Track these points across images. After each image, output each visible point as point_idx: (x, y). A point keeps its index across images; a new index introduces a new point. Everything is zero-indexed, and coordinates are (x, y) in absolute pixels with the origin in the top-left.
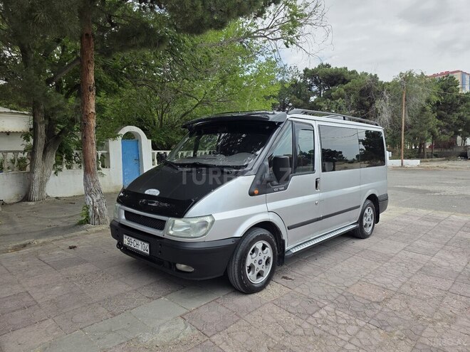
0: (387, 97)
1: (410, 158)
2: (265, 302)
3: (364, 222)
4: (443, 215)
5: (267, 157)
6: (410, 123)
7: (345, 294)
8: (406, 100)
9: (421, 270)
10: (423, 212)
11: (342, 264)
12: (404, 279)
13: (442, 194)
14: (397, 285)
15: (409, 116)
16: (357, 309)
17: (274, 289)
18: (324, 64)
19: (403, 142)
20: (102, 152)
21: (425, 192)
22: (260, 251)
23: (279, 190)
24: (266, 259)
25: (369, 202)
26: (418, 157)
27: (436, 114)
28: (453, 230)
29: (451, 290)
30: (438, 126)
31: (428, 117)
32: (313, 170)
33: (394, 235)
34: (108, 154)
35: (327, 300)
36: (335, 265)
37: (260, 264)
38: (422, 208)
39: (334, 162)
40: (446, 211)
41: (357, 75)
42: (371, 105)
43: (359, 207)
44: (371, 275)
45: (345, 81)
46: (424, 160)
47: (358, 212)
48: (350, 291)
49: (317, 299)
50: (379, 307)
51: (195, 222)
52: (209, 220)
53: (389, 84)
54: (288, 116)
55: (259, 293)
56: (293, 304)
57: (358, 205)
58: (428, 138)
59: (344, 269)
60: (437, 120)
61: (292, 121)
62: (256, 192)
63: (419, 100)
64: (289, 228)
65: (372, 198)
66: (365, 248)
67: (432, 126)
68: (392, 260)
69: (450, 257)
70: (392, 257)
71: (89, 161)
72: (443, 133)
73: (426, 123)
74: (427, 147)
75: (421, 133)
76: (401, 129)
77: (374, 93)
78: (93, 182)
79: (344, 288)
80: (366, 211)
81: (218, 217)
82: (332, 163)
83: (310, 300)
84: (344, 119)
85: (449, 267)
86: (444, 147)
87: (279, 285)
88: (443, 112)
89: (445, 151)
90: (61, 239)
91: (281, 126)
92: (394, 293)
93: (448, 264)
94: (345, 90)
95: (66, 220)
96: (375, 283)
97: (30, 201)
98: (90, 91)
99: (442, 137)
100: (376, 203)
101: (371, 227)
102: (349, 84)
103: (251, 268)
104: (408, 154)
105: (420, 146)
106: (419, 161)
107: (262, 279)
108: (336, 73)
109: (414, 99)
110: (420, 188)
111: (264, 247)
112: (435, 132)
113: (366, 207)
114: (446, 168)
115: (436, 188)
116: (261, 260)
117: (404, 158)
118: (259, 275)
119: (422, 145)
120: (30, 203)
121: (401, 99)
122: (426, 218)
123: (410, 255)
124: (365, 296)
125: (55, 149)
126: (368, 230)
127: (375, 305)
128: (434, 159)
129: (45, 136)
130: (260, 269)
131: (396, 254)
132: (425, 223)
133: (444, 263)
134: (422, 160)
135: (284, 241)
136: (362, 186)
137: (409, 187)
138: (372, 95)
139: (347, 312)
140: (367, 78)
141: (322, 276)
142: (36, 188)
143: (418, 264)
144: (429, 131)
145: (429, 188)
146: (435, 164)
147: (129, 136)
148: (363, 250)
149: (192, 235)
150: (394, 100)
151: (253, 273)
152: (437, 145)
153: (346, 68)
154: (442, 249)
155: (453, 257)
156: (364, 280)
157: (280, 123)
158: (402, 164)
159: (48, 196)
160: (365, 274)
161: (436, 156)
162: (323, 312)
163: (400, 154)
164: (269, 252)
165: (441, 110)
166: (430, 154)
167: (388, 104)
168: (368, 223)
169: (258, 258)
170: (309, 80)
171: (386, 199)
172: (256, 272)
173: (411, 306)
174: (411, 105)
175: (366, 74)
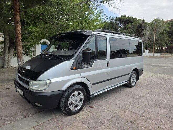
0: (148, 29)
1: (157, 53)
2: (77, 120)
3: (132, 80)
4: (167, 77)
5: (82, 51)
6: (157, 39)
7: (116, 116)
8: (156, 30)
9: (154, 104)
10: (159, 75)
11: (119, 100)
12: (145, 109)
13: (168, 67)
14: (142, 112)
15: (157, 36)
16: (120, 125)
17: (84, 113)
18: (124, 15)
19: (154, 46)
20: (33, 49)
21: (161, 67)
22: (77, 95)
23: (87, 67)
24: (80, 99)
25: (134, 72)
26: (160, 53)
27: (168, 36)
28: (171, 84)
29: (167, 116)
30: (168, 40)
31: (165, 37)
32: (106, 58)
33: (145, 86)
34: (35, 50)
35: (107, 119)
36: (115, 100)
37: (76, 102)
38: (159, 73)
39: (126, 54)
40: (169, 75)
41: (137, 20)
42: (142, 31)
43: (129, 74)
44: (131, 106)
45: (131, 22)
46: (163, 53)
47: (129, 76)
48: (119, 114)
49: (102, 119)
50: (131, 124)
51: (41, 83)
52: (48, 82)
53: (149, 23)
54: (93, 32)
55: (76, 115)
56: (90, 122)
57: (129, 73)
58: (164, 45)
59: (119, 103)
60: (168, 38)
61: (95, 35)
62: (74, 68)
63: (161, 30)
64: (93, 84)
65: (136, 70)
66: (131, 92)
67: (166, 40)
68: (142, 98)
69: (169, 97)
70: (142, 97)
71: (19, 53)
72: (170, 43)
73: (163, 39)
74: (164, 48)
75: (161, 43)
76: (153, 41)
77: (143, 27)
78: (21, 61)
79: (116, 113)
80: (133, 76)
81: (53, 80)
82: (125, 55)
83: (99, 119)
84: (123, 35)
85: (168, 102)
86: (171, 49)
87: (87, 111)
88: (171, 35)
89: (171, 50)
90: (5, 85)
91: (89, 37)
92: (139, 116)
93: (167, 101)
94: (132, 26)
95: (13, 76)
96: (132, 110)
97: (4, 68)
98: (18, 23)
99: (170, 44)
100: (137, 72)
101: (135, 83)
102: (133, 23)
103: (72, 104)
104: (156, 51)
105: (161, 48)
106: (160, 54)
107: (77, 108)
108: (128, 19)
109: (159, 29)
110: (159, 65)
111: (79, 94)
112: (167, 43)
113: (133, 74)
114: (171, 57)
115: (166, 65)
116: (77, 100)
117: (154, 53)
118: (76, 106)
119: (162, 48)
120: (4, 69)
121: (154, 29)
122: (160, 78)
123: (151, 96)
124: (125, 118)
125: (13, 48)
126: (133, 84)
127: (129, 123)
128: (166, 53)
129: (9, 43)
130: (77, 103)
131: (144, 95)
132: (159, 81)
133: (166, 101)
134: (162, 53)
135: (90, 91)
136: (130, 65)
137: (155, 64)
138: (142, 28)
139: (115, 127)
140: (140, 21)
141: (108, 106)
142: (6, 63)
143: (154, 100)
144: (165, 42)
145: (163, 65)
146: (166, 55)
147: (44, 43)
148: (130, 93)
149: (40, 89)
150: (151, 30)
151: (73, 106)
152: (168, 48)
153: (132, 17)
154: (165, 93)
155: (170, 97)
156: (127, 109)
157: (89, 36)
158: (153, 55)
159: (11, 66)
160: (128, 105)
161: (167, 52)
162: (103, 126)
163: (153, 51)
164: (82, 96)
165: (170, 34)
166: (165, 51)
167: (148, 31)
168: (133, 81)
169: (75, 99)
170: (118, 22)
171: (142, 70)
172: (74, 106)
173: (147, 124)
174: (158, 32)
175: (140, 19)
